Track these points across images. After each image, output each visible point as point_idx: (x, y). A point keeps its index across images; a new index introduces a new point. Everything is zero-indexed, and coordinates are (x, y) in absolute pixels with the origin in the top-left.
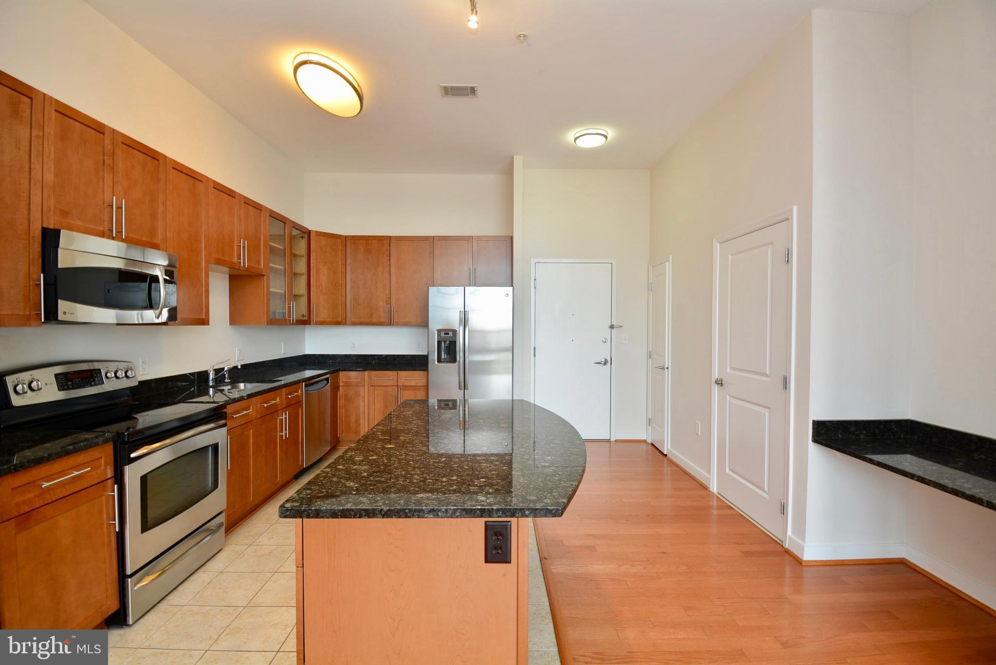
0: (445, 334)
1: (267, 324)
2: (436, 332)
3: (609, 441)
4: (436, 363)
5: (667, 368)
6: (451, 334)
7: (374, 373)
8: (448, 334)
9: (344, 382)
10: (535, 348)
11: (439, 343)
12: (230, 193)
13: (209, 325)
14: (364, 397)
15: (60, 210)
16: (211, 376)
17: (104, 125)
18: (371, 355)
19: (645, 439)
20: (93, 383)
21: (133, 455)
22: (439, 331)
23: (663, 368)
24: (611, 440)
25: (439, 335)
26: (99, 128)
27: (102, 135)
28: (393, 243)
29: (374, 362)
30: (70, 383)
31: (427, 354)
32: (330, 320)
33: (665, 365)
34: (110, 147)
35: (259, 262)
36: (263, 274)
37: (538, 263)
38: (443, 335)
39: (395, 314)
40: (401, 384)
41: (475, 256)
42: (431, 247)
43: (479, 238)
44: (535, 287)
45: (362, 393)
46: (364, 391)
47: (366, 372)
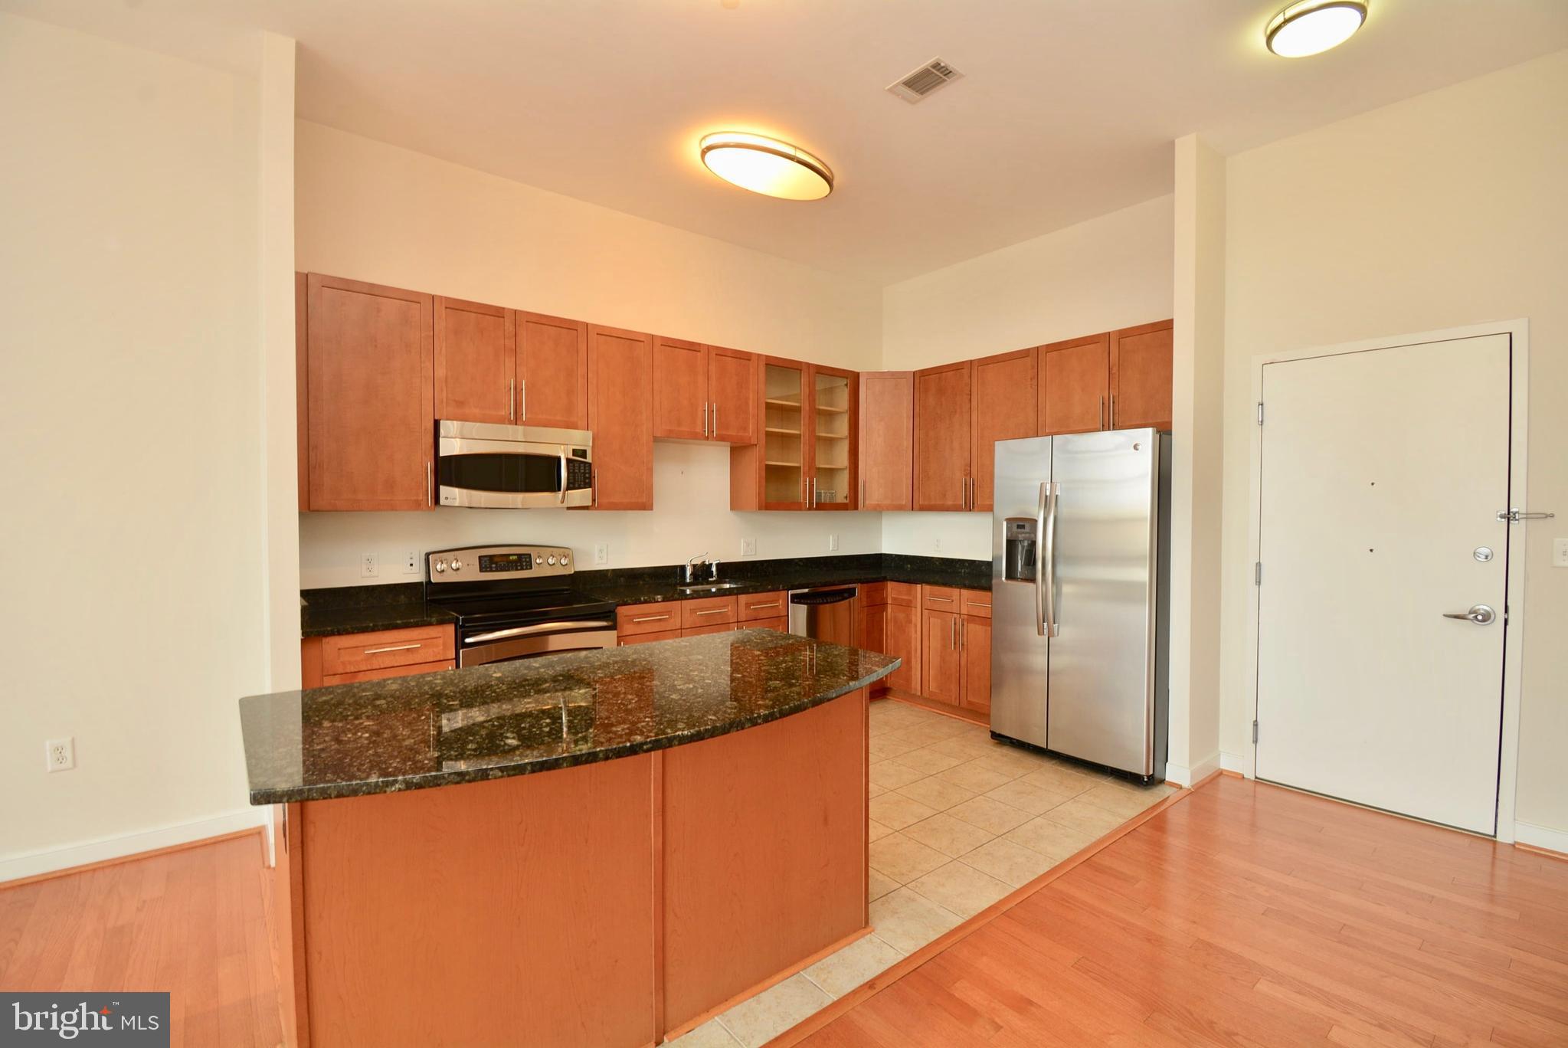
0: (1019, 527)
1: (759, 509)
2: (1005, 523)
3: (1491, 840)
4: (1004, 579)
6: (1027, 529)
7: (927, 588)
8: (1023, 527)
9: (894, 599)
10: (1259, 565)
11: (1011, 544)
12: (692, 347)
13: (652, 509)
14: (916, 625)
15: (455, 401)
16: (688, 573)
17: (504, 308)
18: (959, 560)
20: (519, 568)
21: (468, 640)
22: (1009, 520)
25: (1008, 529)
26: (498, 312)
27: (502, 319)
28: (975, 372)
29: (963, 571)
30: (494, 566)
31: (991, 560)
32: (887, 502)
34: (512, 329)
35: (745, 429)
36: (752, 443)
37: (1271, 363)
38: (1015, 529)
39: (976, 491)
40: (964, 611)
41: (1113, 372)
42: (1033, 368)
43: (1124, 334)
44: (1262, 422)
45: (913, 618)
46: (916, 616)
47: (919, 586)
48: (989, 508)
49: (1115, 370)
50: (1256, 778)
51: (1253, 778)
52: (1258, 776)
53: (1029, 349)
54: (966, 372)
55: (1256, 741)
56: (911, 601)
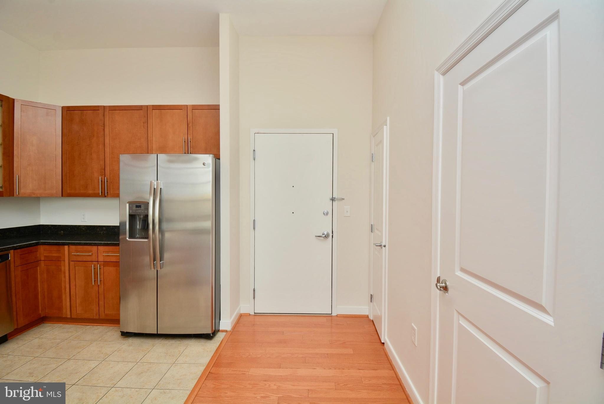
0: (137, 206)
2: (128, 205)
3: (329, 316)
4: (127, 238)
5: (385, 246)
6: (143, 208)
7: (72, 247)
8: (140, 206)
9: (45, 256)
10: (254, 220)
11: (132, 217)
14: (65, 273)
18: (99, 226)
19: (367, 314)
22: (130, 204)
23: (381, 246)
24: (333, 315)
25: (130, 208)
28: (107, 113)
29: (102, 233)
32: (41, 191)
33: (381, 242)
37: (258, 133)
38: (134, 208)
39: (109, 185)
40: (101, 259)
41: (190, 126)
42: (145, 116)
43: (195, 108)
44: (255, 158)
45: (63, 268)
46: (64, 265)
47: (66, 247)
48: (117, 196)
49: (190, 125)
50: (255, 313)
51: (253, 314)
52: (255, 312)
53: (142, 106)
54: (101, 112)
55: (254, 298)
56: (60, 257)
